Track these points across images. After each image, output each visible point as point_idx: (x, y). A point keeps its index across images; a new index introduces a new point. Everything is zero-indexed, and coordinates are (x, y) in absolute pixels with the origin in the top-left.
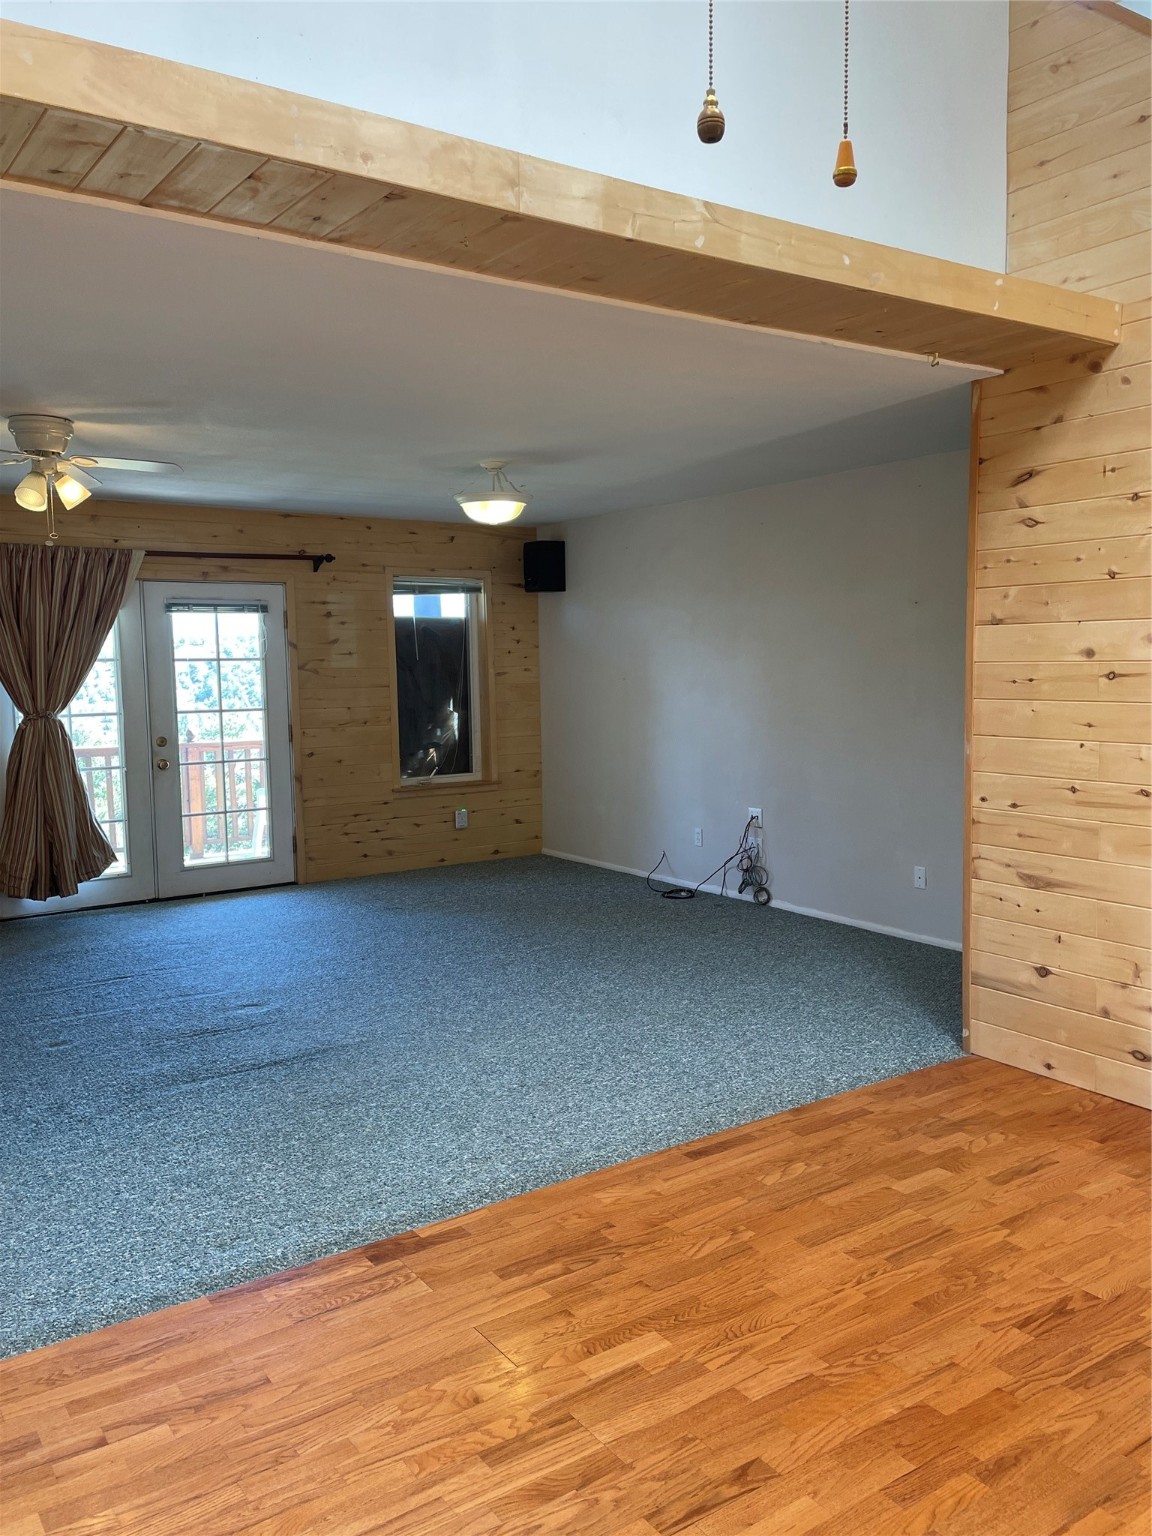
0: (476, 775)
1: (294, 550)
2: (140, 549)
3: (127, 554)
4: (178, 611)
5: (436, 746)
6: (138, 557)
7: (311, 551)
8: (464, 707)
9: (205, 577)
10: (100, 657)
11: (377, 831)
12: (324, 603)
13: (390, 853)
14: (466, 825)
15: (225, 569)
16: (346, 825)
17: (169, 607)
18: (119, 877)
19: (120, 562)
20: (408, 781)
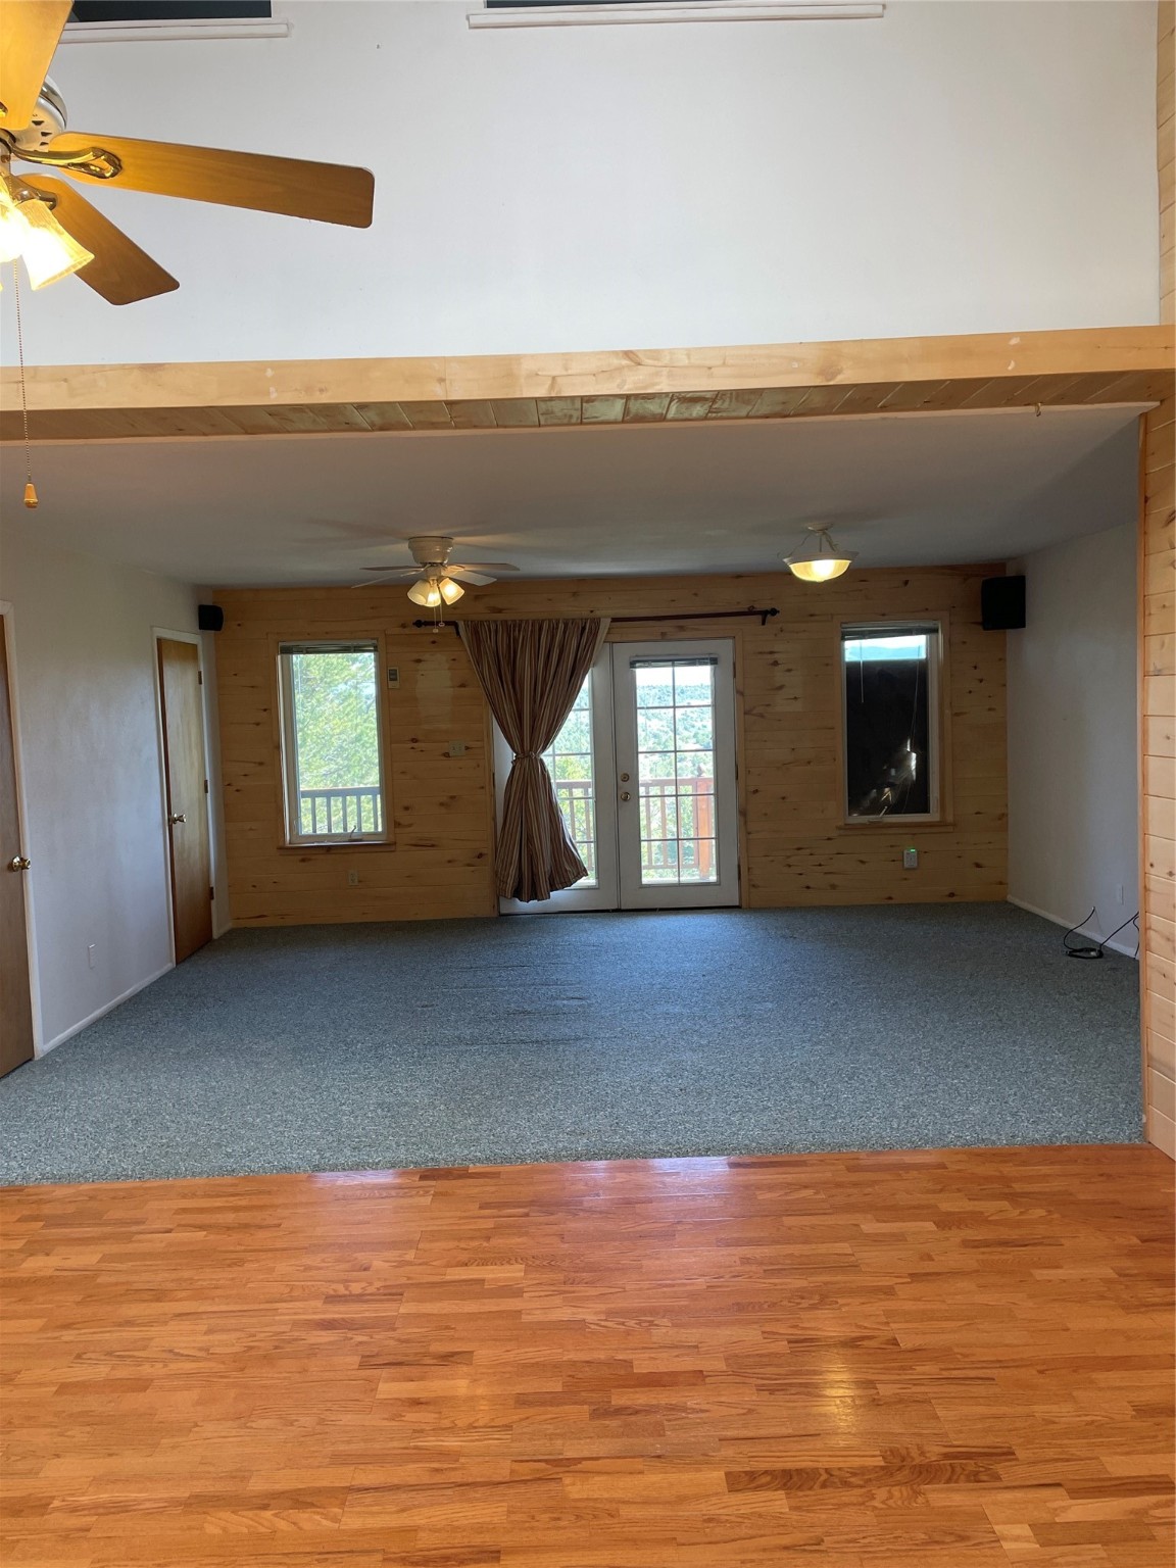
0: (933, 816)
1: (744, 607)
2: (606, 617)
3: (596, 622)
4: (640, 667)
5: (891, 786)
6: (605, 624)
7: (759, 607)
8: (922, 748)
9: (664, 637)
10: (575, 706)
11: (820, 865)
12: (771, 653)
13: (833, 887)
14: (915, 865)
15: (681, 628)
16: (789, 857)
17: (633, 665)
18: (589, 888)
19: (590, 629)
20: (857, 819)
